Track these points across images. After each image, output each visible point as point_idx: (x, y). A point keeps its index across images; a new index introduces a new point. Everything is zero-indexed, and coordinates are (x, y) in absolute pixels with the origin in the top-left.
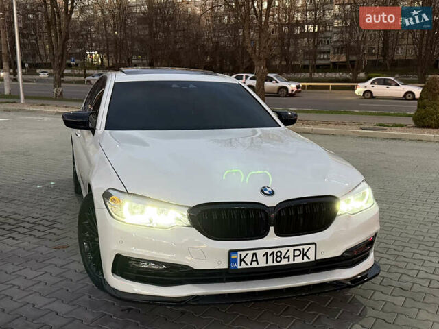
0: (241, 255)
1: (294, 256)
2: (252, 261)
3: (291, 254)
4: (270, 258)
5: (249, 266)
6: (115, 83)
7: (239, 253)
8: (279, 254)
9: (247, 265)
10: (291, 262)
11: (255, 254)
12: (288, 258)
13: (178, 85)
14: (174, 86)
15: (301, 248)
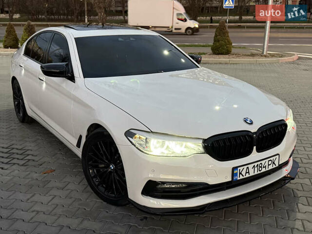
0: (240, 170)
1: (269, 165)
2: (246, 173)
3: (267, 164)
4: (256, 169)
5: (245, 177)
6: (75, 38)
7: (239, 169)
8: (261, 165)
9: (243, 176)
10: (267, 169)
11: (248, 168)
12: (265, 167)
13: (122, 38)
14: (120, 39)
15: (272, 159)
